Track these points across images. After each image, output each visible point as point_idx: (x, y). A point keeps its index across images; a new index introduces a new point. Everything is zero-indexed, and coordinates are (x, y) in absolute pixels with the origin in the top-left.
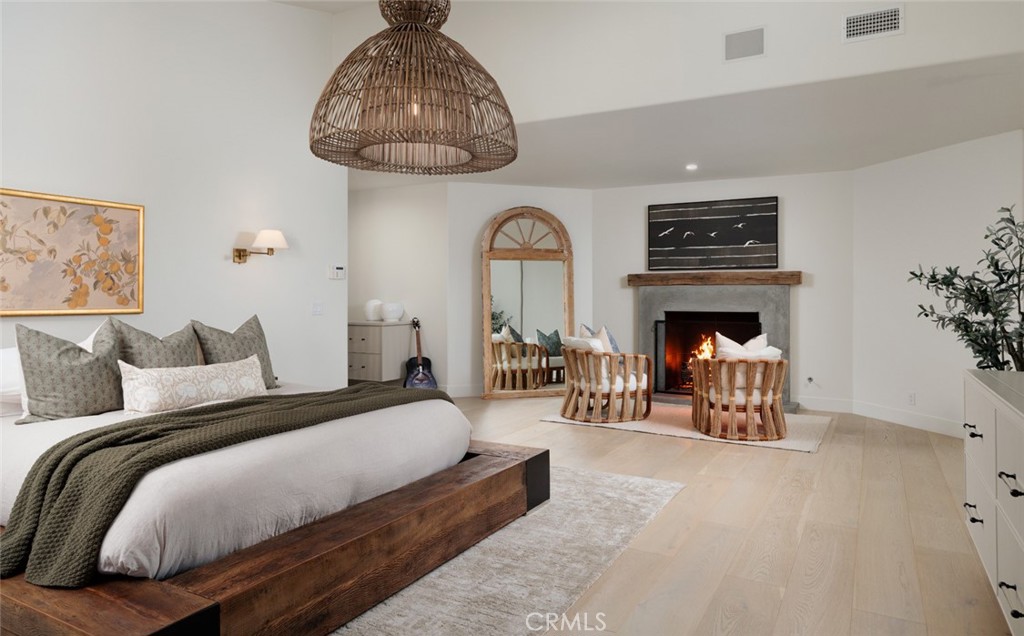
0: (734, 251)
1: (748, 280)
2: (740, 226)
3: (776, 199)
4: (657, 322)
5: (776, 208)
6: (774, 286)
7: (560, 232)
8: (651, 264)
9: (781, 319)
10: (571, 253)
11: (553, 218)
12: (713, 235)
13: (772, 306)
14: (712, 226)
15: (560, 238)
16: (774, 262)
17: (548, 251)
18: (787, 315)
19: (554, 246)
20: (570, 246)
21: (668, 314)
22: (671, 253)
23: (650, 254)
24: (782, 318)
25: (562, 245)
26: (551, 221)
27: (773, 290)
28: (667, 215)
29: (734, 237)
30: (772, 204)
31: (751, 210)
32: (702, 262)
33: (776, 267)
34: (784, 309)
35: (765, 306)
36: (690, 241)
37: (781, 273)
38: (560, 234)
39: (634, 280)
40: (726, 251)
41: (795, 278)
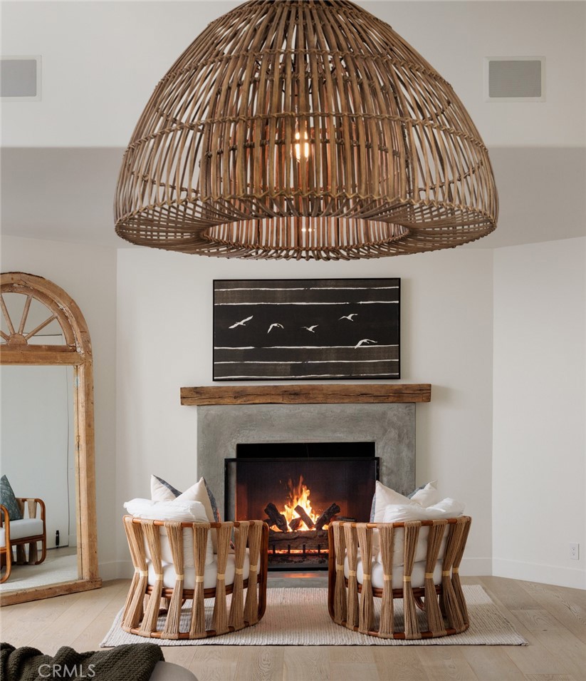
0: (340, 355)
1: (362, 396)
2: (349, 317)
3: (397, 281)
4: (228, 461)
5: (397, 295)
6: (395, 405)
7: (72, 316)
8: (217, 372)
9: (405, 453)
10: (88, 352)
11: (62, 294)
12: (310, 329)
13: (393, 433)
14: (309, 314)
15: (70, 327)
16: (395, 370)
17: (51, 348)
18: (412, 446)
19: (60, 341)
20: (87, 342)
21: (241, 449)
22: (248, 355)
23: (217, 356)
24: (406, 449)
25: (73, 340)
26: (57, 299)
27: (394, 411)
28: (243, 297)
29: (341, 334)
30: (392, 288)
31: (365, 295)
32: (296, 371)
33: (398, 377)
34: (408, 437)
35: (384, 434)
36: (278, 337)
37: (407, 387)
38: (73, 321)
39: (192, 395)
40: (330, 353)
41: (423, 393)
